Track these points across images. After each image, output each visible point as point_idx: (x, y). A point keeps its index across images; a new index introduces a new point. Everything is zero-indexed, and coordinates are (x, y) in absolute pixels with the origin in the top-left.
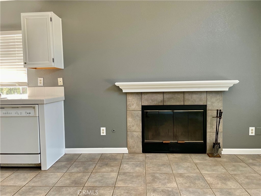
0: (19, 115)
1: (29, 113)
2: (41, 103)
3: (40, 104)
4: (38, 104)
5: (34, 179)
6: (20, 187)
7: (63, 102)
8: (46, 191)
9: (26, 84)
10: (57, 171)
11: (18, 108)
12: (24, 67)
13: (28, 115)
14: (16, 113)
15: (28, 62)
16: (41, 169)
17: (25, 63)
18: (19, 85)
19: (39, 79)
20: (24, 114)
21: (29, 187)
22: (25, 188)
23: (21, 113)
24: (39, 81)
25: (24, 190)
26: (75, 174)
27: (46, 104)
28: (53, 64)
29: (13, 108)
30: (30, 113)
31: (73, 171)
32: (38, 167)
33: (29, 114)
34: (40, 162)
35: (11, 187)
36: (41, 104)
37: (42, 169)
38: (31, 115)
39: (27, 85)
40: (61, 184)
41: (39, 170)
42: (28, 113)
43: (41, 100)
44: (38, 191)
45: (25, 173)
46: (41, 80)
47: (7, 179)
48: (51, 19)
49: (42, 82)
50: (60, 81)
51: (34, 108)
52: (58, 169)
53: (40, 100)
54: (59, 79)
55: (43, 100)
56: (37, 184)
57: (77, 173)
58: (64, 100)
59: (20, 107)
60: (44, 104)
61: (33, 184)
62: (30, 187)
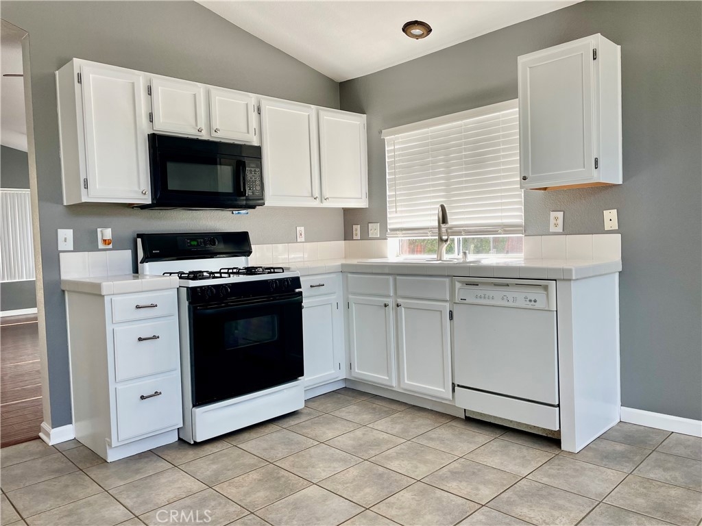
0: (511, 304)
1: (533, 300)
2: (565, 278)
3: (560, 280)
4: (556, 280)
5: (546, 467)
6: (515, 476)
7: (617, 276)
8: (582, 508)
9: (521, 228)
10: (604, 463)
11: (507, 287)
12: (521, 188)
13: (530, 305)
14: (503, 299)
15: (530, 175)
16: (560, 448)
17: (525, 178)
18: (505, 231)
19: (553, 214)
20: (521, 303)
21: (537, 484)
22: (528, 484)
23: (515, 299)
24: (552, 221)
25: (525, 487)
26: (660, 487)
27: (577, 279)
28: (595, 172)
29: (496, 285)
30: (535, 301)
31: (652, 476)
32: (552, 440)
33: (533, 303)
34: (558, 429)
35: (496, 470)
36: (564, 280)
37: (563, 447)
38: (537, 305)
39: (522, 231)
40: (621, 502)
41: (555, 447)
42: (530, 301)
43: (563, 270)
44: (561, 502)
45: (522, 447)
46: (556, 219)
47: (484, 450)
48: (595, 53)
49: (560, 221)
50: (611, 217)
51: (546, 288)
52: (606, 457)
53: (560, 269)
54: (606, 213)
55: (570, 270)
56: (557, 482)
57: (667, 485)
58: (620, 272)
59: (512, 285)
60: (570, 280)
61: (545, 480)
62: (541, 485)
